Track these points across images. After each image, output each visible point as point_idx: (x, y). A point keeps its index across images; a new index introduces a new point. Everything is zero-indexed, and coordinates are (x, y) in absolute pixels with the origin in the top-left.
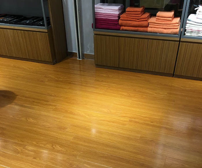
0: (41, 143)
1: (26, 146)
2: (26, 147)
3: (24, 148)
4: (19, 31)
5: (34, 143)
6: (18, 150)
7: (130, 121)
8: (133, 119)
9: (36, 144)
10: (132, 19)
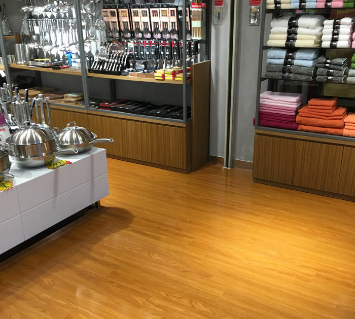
0: (172, 295)
1: (150, 297)
2: (151, 299)
3: (147, 300)
4: (145, 124)
5: (163, 294)
6: (138, 302)
7: (318, 276)
8: (322, 273)
9: (165, 296)
10: (317, 116)
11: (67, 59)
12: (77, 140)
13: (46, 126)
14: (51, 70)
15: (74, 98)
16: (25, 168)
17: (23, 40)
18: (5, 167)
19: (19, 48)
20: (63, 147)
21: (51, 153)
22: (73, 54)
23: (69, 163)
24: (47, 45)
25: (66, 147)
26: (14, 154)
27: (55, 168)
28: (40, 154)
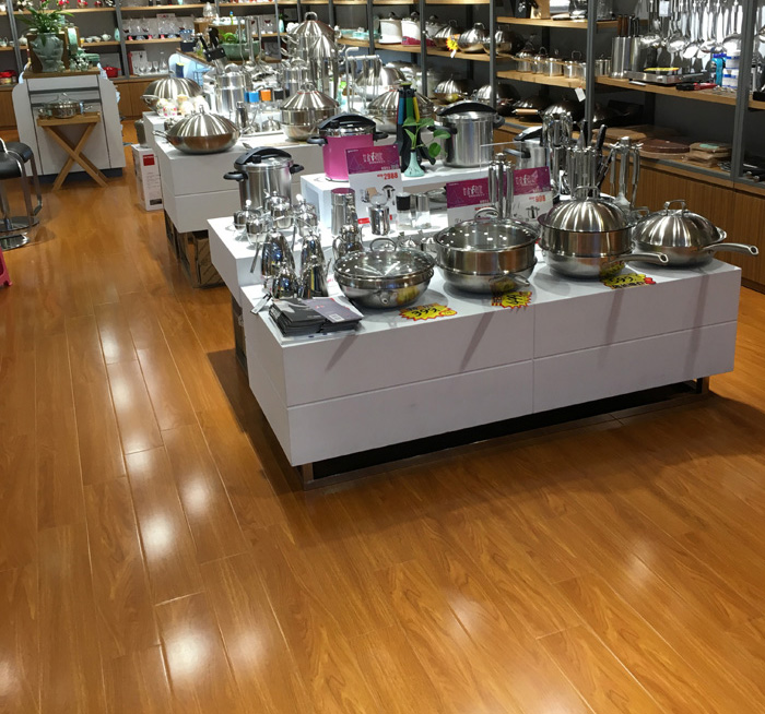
11: (715, 70)
12: (680, 239)
13: (624, 201)
14: (673, 91)
15: (711, 152)
16: (562, 275)
17: (632, 29)
18: (524, 265)
19: (621, 45)
20: (645, 247)
21: (617, 256)
22: (730, 58)
23: (651, 282)
24: (678, 39)
25: (653, 248)
26: (548, 245)
27: (617, 287)
28: (595, 253)
